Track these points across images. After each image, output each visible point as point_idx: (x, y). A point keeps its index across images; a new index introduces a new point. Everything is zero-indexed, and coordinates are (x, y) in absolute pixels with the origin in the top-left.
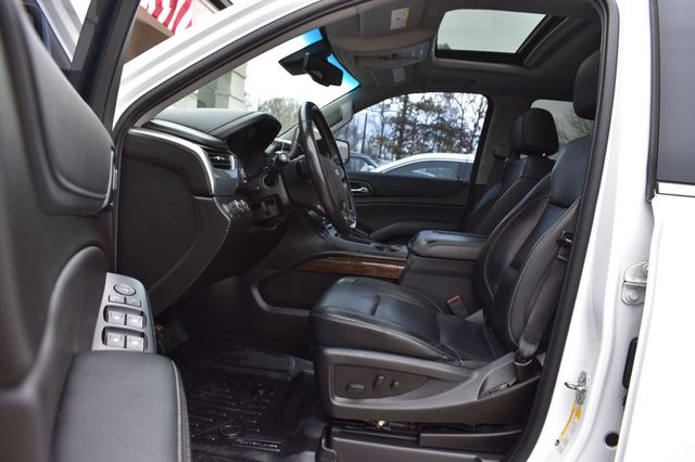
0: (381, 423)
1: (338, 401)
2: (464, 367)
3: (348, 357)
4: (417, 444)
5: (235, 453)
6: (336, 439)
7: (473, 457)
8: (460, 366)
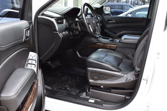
0: (102, 87)
1: (91, 81)
2: (123, 73)
3: (93, 70)
4: (110, 92)
5: (68, 92)
6: (90, 90)
7: (124, 96)
8: (122, 73)
